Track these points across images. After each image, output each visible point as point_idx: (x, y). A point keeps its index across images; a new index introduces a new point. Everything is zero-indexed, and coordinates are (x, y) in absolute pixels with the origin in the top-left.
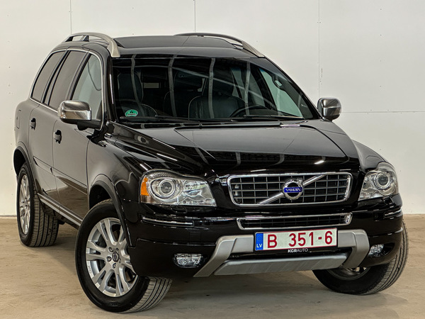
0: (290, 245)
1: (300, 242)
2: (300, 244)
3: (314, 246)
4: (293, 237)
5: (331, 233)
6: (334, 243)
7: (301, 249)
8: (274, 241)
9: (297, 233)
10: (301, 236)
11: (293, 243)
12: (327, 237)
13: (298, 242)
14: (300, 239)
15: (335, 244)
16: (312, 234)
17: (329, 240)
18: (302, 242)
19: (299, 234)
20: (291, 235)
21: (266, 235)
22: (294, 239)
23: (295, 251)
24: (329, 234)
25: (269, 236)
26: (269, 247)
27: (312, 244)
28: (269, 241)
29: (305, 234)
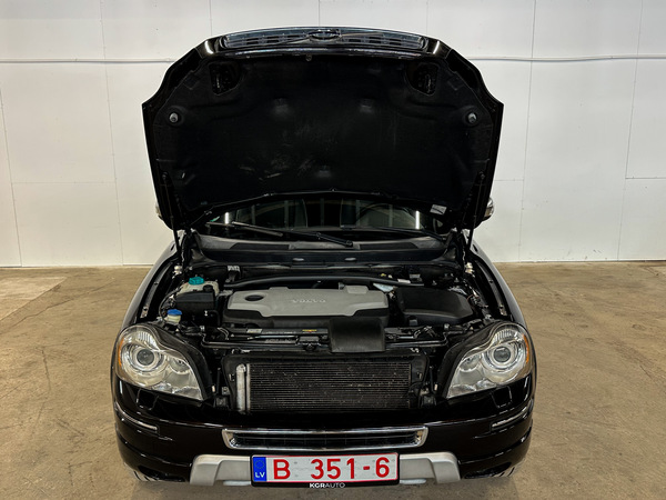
0: (313, 476)
1: (330, 473)
2: (330, 476)
3: (356, 479)
4: (318, 464)
5: (387, 461)
6: (392, 476)
7: (333, 483)
8: (286, 469)
9: (324, 459)
10: (332, 464)
11: (318, 473)
12: (378, 467)
13: (326, 473)
14: (330, 468)
15: (395, 477)
16: (351, 461)
17: (382, 471)
18: (334, 473)
19: (329, 461)
20: (314, 462)
21: (270, 461)
22: (319, 468)
23: (323, 485)
24: (383, 462)
25: (276, 462)
26: (276, 477)
27: (352, 476)
28: (276, 469)
29: (339, 460)
